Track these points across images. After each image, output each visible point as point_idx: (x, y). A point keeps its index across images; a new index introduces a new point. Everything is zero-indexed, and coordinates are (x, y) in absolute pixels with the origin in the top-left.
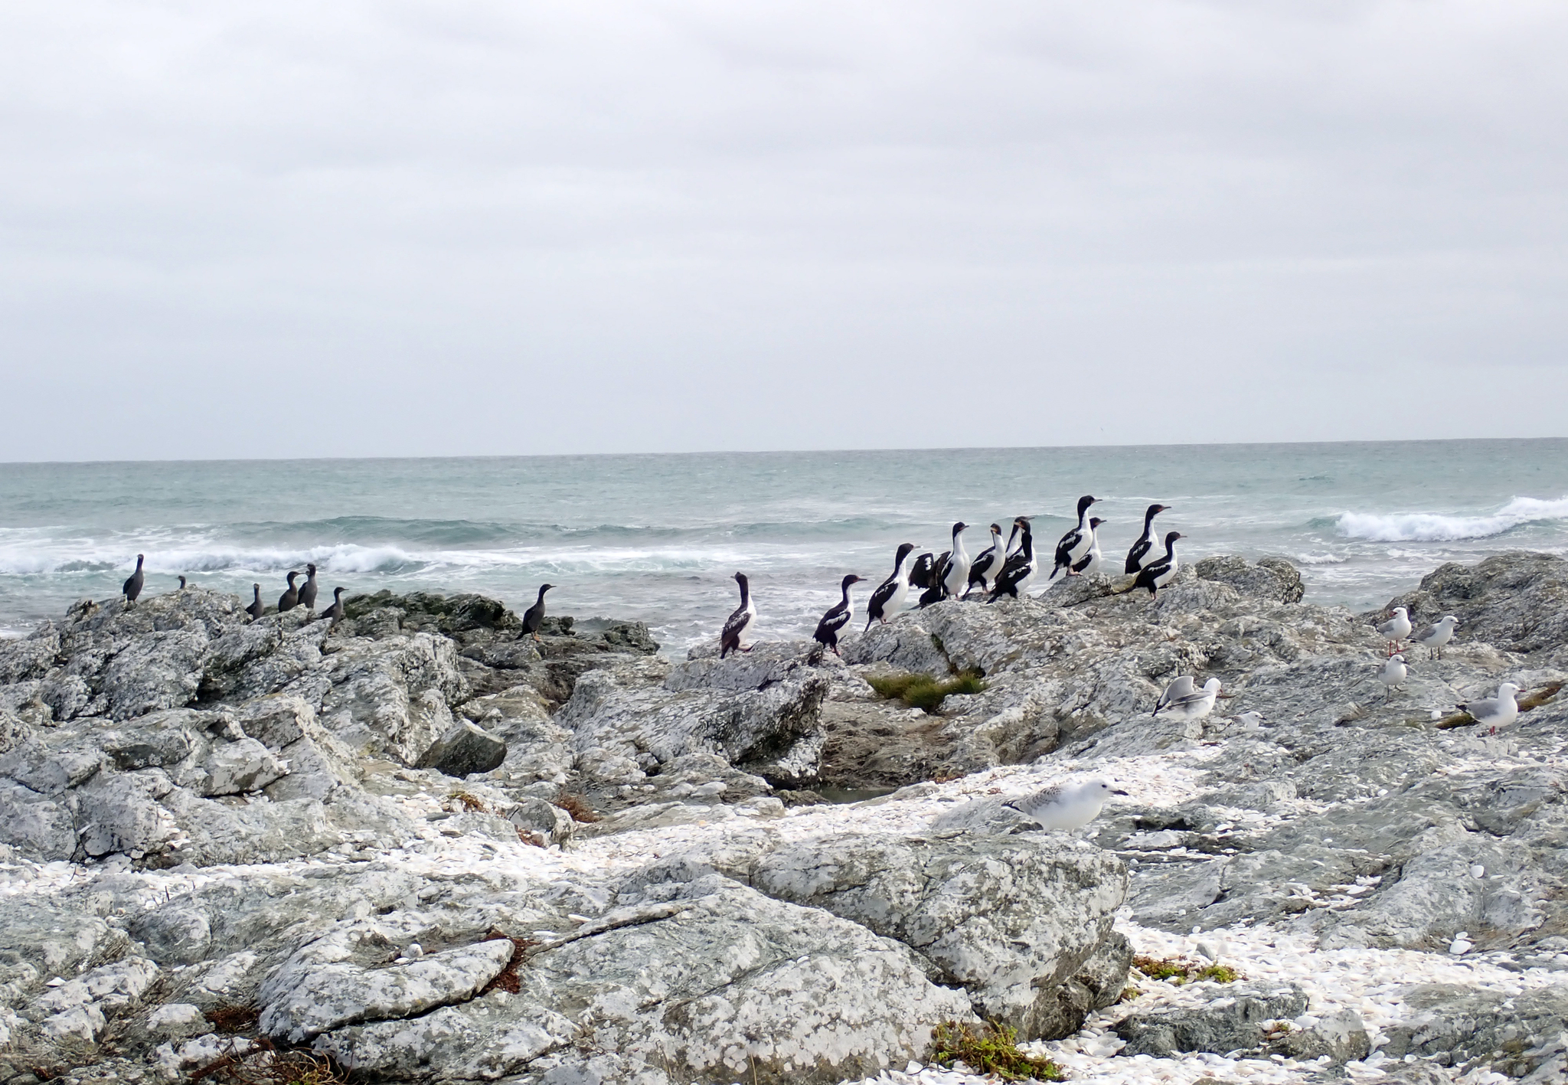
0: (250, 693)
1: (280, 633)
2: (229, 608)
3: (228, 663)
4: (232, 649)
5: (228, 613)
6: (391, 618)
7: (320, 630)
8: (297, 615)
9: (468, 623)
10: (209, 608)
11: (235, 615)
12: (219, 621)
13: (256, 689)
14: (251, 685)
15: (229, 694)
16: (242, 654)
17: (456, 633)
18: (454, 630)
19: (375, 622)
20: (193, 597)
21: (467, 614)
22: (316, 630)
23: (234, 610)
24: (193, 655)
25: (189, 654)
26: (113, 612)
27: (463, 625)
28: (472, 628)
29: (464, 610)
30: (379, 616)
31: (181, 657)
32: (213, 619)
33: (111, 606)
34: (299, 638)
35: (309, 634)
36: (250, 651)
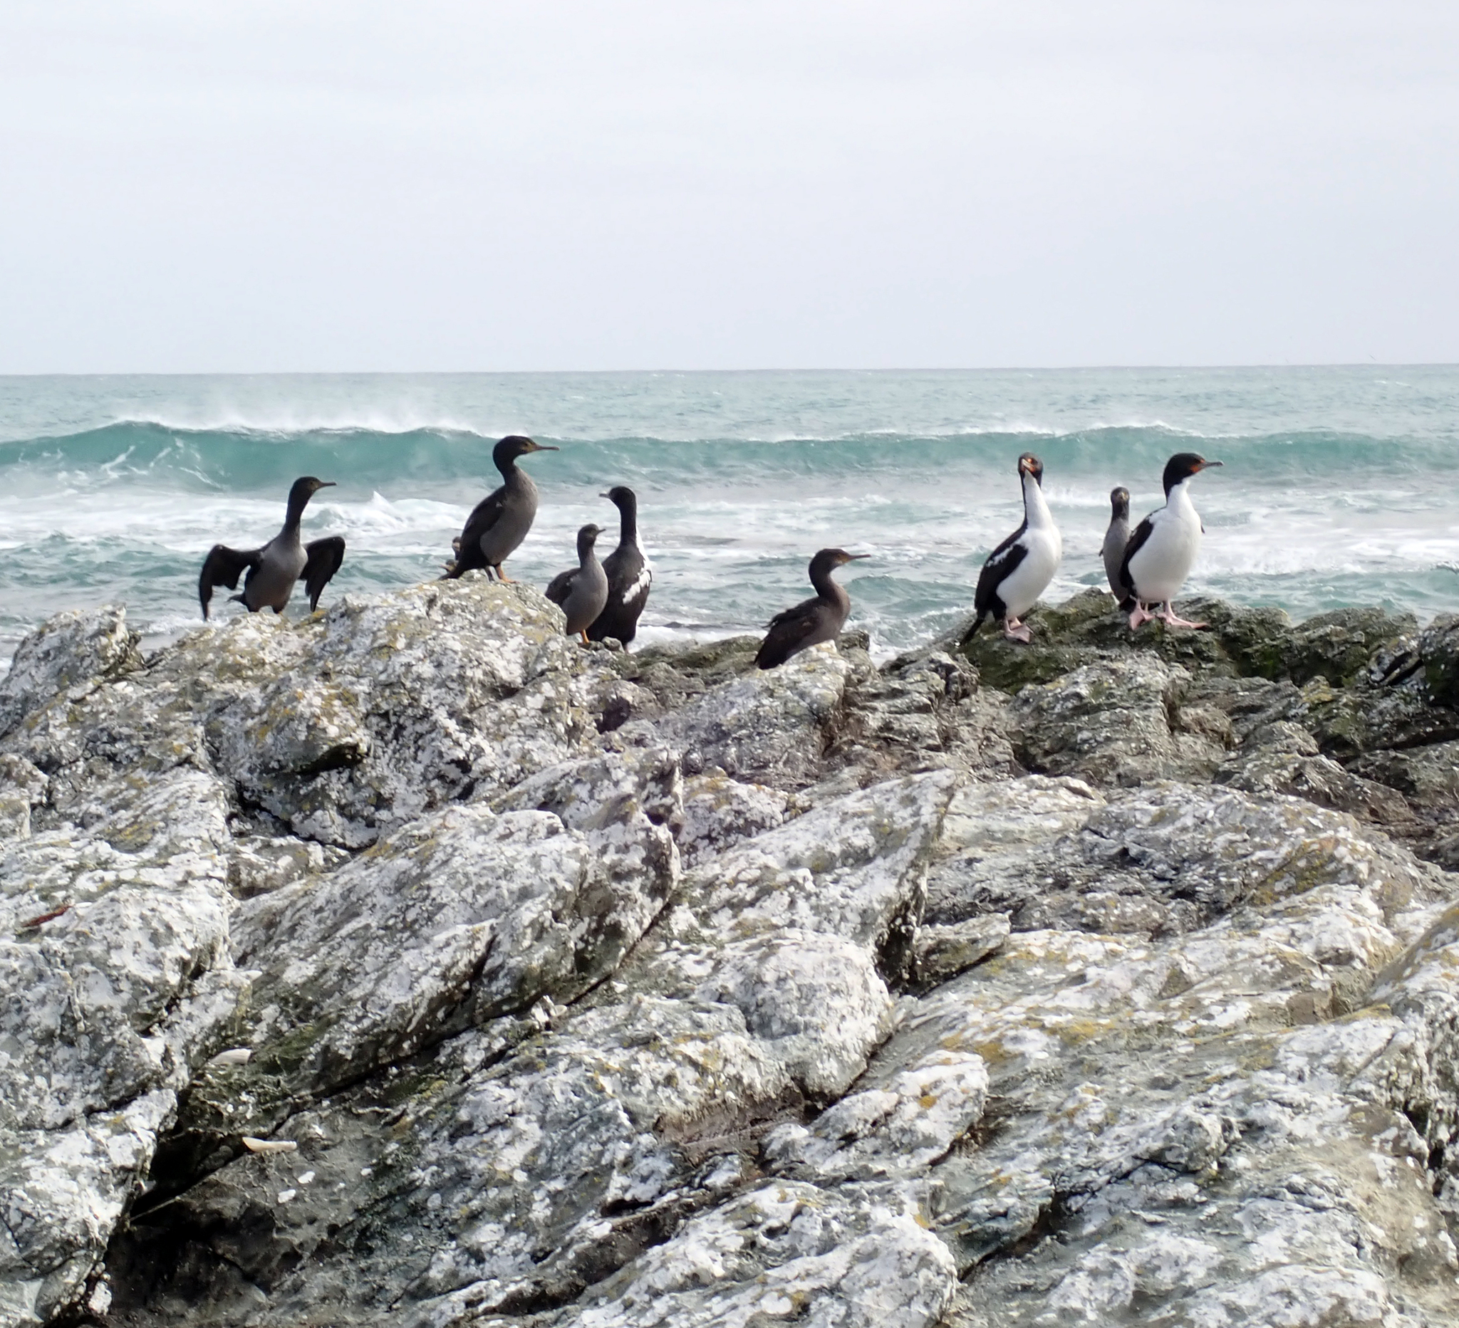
0: (446, 1259)
1: (657, 859)
2: (511, 672)
3: (344, 1042)
4: (379, 950)
5: (508, 691)
6: (1141, 697)
7: (888, 839)
8: (805, 682)
9: (1420, 718)
10: (427, 669)
11: (534, 702)
12: (466, 725)
13: (487, 1234)
14: (459, 1203)
15: (323, 1252)
16: (430, 986)
17: (1379, 757)
18: (1369, 746)
19: (1083, 709)
20: (366, 620)
21: (1412, 686)
22: (863, 838)
23: (533, 678)
24: (116, 1003)
25: (96, 996)
26: (68, 676)
27: (1402, 726)
28: (1437, 738)
29: (1399, 671)
30: (1097, 687)
31: (46, 1018)
32: (441, 716)
33: (61, 649)
34: (764, 889)
35: (822, 865)
36: (477, 971)
